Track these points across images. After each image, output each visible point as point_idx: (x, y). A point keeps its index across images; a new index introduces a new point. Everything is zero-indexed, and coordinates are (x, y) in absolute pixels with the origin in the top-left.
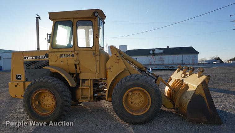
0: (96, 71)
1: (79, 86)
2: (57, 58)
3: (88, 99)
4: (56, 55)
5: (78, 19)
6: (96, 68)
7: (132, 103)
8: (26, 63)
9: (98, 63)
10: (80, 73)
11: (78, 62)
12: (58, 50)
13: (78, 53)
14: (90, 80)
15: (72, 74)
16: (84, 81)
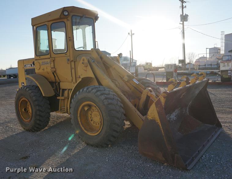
0: (72, 80)
1: (59, 96)
2: (40, 66)
3: (64, 110)
4: (39, 63)
5: (52, 22)
6: (72, 76)
7: (92, 120)
8: (26, 71)
9: (73, 71)
10: (60, 82)
11: (54, 70)
12: (40, 57)
13: (54, 60)
14: (67, 90)
15: (52, 83)
16: (64, 90)
